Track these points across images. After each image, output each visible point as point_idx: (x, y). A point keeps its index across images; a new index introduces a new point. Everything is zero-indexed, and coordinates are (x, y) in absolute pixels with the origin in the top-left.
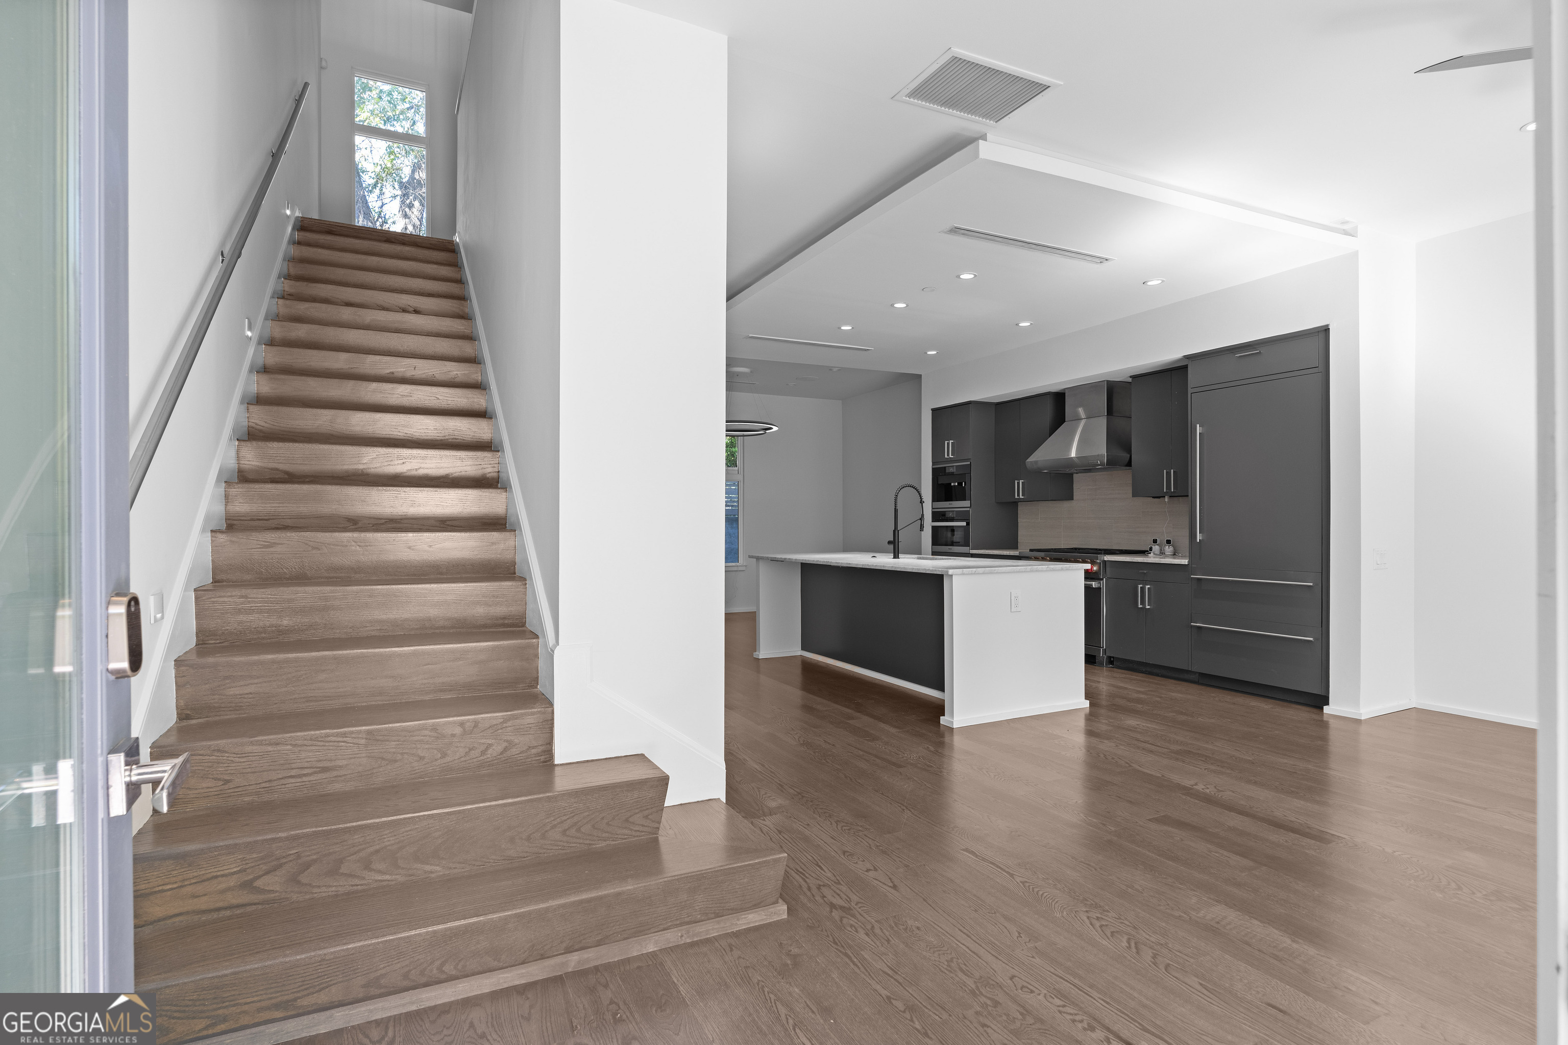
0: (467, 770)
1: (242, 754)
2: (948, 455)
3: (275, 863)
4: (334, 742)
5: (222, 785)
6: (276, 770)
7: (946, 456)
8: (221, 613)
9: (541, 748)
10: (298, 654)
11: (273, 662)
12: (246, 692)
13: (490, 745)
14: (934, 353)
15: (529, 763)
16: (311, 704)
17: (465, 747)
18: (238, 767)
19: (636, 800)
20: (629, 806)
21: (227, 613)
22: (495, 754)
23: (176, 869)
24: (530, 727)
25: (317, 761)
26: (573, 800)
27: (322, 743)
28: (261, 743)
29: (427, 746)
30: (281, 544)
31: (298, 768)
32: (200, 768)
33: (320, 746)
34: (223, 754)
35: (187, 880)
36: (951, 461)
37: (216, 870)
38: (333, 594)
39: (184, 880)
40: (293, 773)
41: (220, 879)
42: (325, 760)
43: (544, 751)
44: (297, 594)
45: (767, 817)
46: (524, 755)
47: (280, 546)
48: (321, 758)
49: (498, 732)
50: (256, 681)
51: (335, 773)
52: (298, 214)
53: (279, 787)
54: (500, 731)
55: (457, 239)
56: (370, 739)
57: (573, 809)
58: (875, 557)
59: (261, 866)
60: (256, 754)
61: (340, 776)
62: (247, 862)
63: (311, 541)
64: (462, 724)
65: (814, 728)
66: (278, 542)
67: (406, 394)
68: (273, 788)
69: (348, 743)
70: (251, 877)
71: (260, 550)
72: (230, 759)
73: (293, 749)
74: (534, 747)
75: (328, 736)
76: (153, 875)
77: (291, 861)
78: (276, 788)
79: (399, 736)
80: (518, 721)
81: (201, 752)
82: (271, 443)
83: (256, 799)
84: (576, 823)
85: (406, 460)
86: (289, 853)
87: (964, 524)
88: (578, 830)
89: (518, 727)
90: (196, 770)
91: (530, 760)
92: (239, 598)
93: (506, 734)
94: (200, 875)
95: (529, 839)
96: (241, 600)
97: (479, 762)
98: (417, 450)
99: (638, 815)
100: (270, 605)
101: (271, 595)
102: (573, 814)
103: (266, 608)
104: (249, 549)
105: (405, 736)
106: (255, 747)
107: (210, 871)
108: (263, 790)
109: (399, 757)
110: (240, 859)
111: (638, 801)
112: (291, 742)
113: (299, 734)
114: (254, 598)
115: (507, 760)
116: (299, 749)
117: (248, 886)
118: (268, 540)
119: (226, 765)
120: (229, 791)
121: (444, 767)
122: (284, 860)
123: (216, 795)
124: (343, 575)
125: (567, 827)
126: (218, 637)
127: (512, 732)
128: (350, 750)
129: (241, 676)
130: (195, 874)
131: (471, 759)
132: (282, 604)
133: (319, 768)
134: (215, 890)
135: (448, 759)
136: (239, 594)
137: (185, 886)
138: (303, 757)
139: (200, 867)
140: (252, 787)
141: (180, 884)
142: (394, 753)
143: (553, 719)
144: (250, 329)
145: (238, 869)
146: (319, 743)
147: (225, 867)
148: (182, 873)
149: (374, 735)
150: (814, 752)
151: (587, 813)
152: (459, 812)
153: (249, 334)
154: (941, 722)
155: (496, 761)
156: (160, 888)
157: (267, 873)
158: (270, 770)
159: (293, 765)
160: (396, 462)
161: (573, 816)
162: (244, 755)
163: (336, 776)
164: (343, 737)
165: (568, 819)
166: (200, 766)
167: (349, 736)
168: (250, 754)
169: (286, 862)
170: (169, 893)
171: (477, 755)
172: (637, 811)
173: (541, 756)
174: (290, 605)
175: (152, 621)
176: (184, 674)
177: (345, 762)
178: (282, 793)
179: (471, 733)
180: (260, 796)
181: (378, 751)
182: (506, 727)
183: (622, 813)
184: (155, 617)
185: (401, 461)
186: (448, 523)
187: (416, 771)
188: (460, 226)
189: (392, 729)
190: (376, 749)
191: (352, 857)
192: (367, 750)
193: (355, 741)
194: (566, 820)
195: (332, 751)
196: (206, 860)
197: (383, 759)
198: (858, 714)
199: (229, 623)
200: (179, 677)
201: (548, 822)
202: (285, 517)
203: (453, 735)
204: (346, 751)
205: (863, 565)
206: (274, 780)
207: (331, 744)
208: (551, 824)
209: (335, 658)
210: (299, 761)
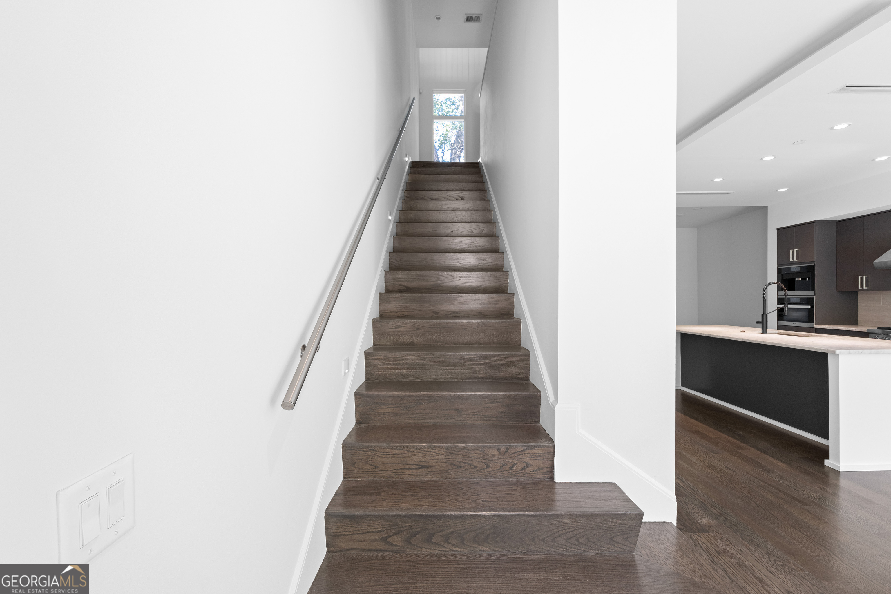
0: (501, 478)
1: (383, 453)
2: (793, 258)
3: (398, 529)
4: (429, 452)
5: (374, 468)
6: (399, 464)
7: (791, 260)
8: (376, 364)
9: (548, 469)
10: (410, 393)
11: (399, 396)
12: (386, 412)
13: (515, 464)
14: (785, 189)
15: (538, 478)
16: (417, 421)
17: (500, 463)
18: (382, 460)
19: (618, 526)
20: (613, 530)
21: (378, 365)
22: (518, 470)
23: (350, 524)
24: (540, 456)
25: (420, 461)
26: (574, 519)
27: (422, 452)
28: (392, 448)
29: (478, 460)
30: (403, 326)
31: (410, 464)
32: (364, 458)
33: (421, 453)
34: (375, 452)
35: (356, 531)
36: (795, 263)
37: (369, 528)
38: (427, 357)
39: (354, 531)
40: (408, 466)
41: (371, 533)
42: (424, 462)
43: (548, 472)
44: (410, 356)
45: (702, 534)
46: (535, 472)
47: (402, 327)
48: (422, 460)
49: (520, 456)
50: (391, 406)
51: (429, 470)
52: (410, 160)
53: (401, 473)
54: (521, 456)
55: (480, 161)
56: (447, 452)
57: (573, 525)
58: (744, 331)
59: (392, 530)
60: (390, 454)
61: (431, 472)
62: (385, 526)
63: (416, 325)
64: (498, 449)
65: (712, 452)
66: (401, 325)
67: (459, 242)
68: (398, 474)
69: (436, 453)
70: (386, 535)
71: (393, 329)
72: (378, 455)
73: (408, 453)
74: (542, 468)
75: (425, 447)
76: (340, 526)
77: (406, 530)
78: (400, 474)
79: (463, 452)
80: (532, 451)
81: (365, 450)
82: (399, 272)
83: (390, 478)
84: (575, 536)
85: (461, 278)
86: (405, 525)
87: (809, 307)
88: (577, 540)
89: (532, 455)
90: (362, 459)
91: (539, 476)
92: (384, 357)
93: (524, 458)
94: (362, 530)
95: (544, 540)
96: (385, 358)
97: (508, 474)
98: (466, 272)
99: (620, 537)
100: (397, 361)
101: (398, 356)
102: (574, 529)
103: (396, 363)
104: (389, 329)
105: (466, 453)
106: (389, 450)
107: (366, 528)
108: (393, 474)
109: (463, 465)
110: (381, 524)
111: (620, 527)
112: (407, 449)
113: (411, 445)
114: (390, 357)
115: (525, 474)
116: (411, 453)
117: (385, 540)
118: (397, 324)
119: (376, 458)
120: (377, 472)
121: (488, 474)
122: (403, 529)
123: (371, 474)
124: (431, 343)
125: (569, 537)
126: (375, 377)
127: (528, 457)
128: (437, 457)
129: (384, 403)
130: (360, 529)
131: (503, 471)
132: (403, 361)
133: (420, 465)
134: (369, 539)
135: (490, 469)
136: (384, 355)
137: (355, 534)
138: (413, 458)
139: (362, 525)
140: (388, 472)
141: (353, 533)
142: (460, 462)
143: (554, 452)
144: (391, 215)
145: (380, 529)
146: (421, 452)
147: (374, 528)
148: (353, 527)
149: (449, 450)
150: (721, 476)
151: (583, 530)
152: (501, 516)
153: (390, 218)
154: (825, 464)
155: (518, 474)
156: (343, 533)
157: (395, 534)
158: (397, 463)
159: (408, 462)
160: (456, 280)
161: (574, 530)
162: (384, 454)
163: (429, 472)
164: (433, 449)
165: (570, 531)
166: (364, 457)
167: (436, 449)
168: (387, 454)
169: (404, 530)
170: (348, 536)
171: (507, 469)
172: (619, 534)
173: (546, 474)
174: (407, 361)
175: (344, 375)
176: (359, 400)
177: (434, 464)
178: (402, 477)
179: (504, 455)
180: (392, 477)
181: (452, 459)
182: (525, 454)
183: (608, 533)
184: (345, 372)
185: (459, 279)
186: (483, 313)
187: (472, 474)
188: (482, 154)
189: (459, 448)
190: (450, 458)
191: (439, 533)
192: (445, 458)
193: (439, 452)
194: (569, 532)
195: (427, 457)
196: (365, 522)
197: (454, 465)
198: (745, 445)
199: (379, 370)
200: (357, 401)
201: (557, 532)
202: (405, 311)
203: (493, 455)
204: (434, 457)
205: (743, 339)
206: (399, 469)
207: (427, 452)
208: (559, 533)
209: (429, 396)
210: (411, 460)
